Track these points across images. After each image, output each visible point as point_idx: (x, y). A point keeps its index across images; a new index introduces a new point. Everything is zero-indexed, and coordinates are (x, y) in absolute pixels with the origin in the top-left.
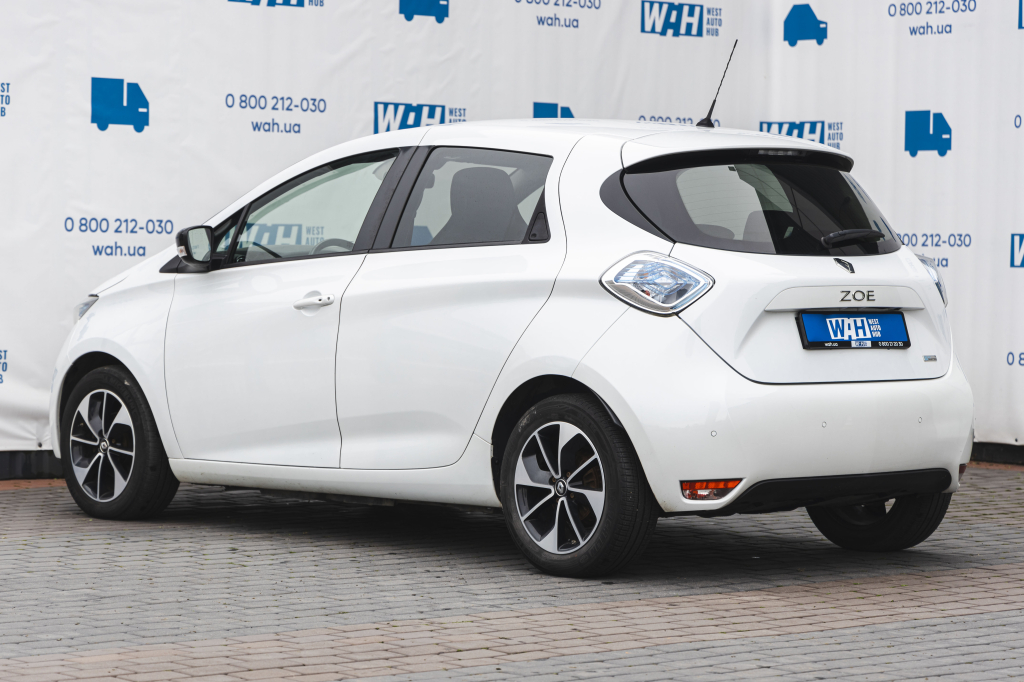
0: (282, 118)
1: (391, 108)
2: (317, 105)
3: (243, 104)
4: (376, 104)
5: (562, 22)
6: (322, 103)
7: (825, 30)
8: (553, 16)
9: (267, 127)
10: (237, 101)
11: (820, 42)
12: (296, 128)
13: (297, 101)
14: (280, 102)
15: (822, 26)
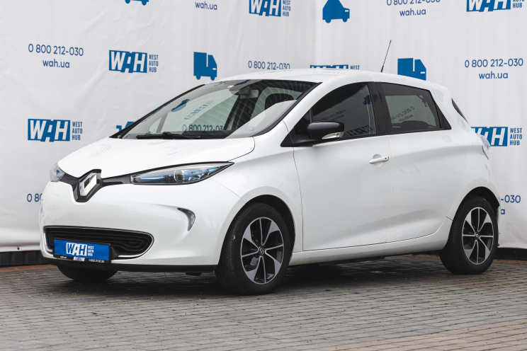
0: (60, 58)
1: (118, 54)
2: (78, 51)
3: (38, 50)
4: (110, 51)
5: (209, 7)
6: (81, 50)
7: (348, 13)
8: (203, 3)
9: (51, 64)
10: (35, 48)
11: (345, 20)
12: (67, 65)
13: (67, 49)
14: (58, 49)
15: (346, 11)
